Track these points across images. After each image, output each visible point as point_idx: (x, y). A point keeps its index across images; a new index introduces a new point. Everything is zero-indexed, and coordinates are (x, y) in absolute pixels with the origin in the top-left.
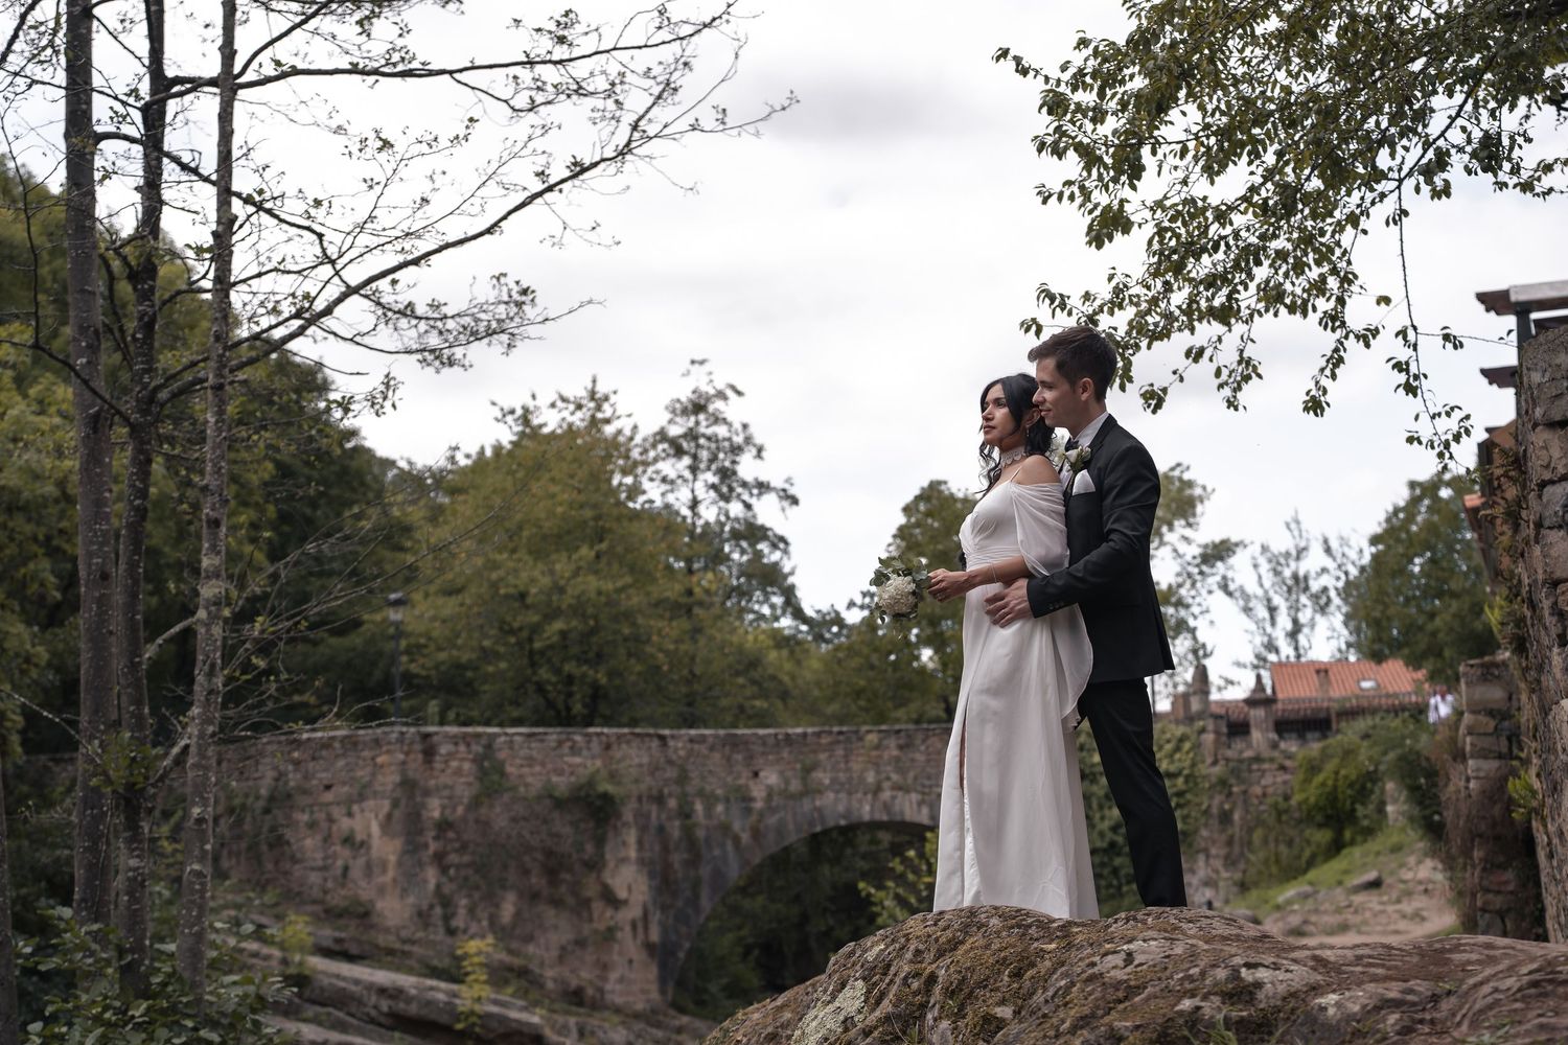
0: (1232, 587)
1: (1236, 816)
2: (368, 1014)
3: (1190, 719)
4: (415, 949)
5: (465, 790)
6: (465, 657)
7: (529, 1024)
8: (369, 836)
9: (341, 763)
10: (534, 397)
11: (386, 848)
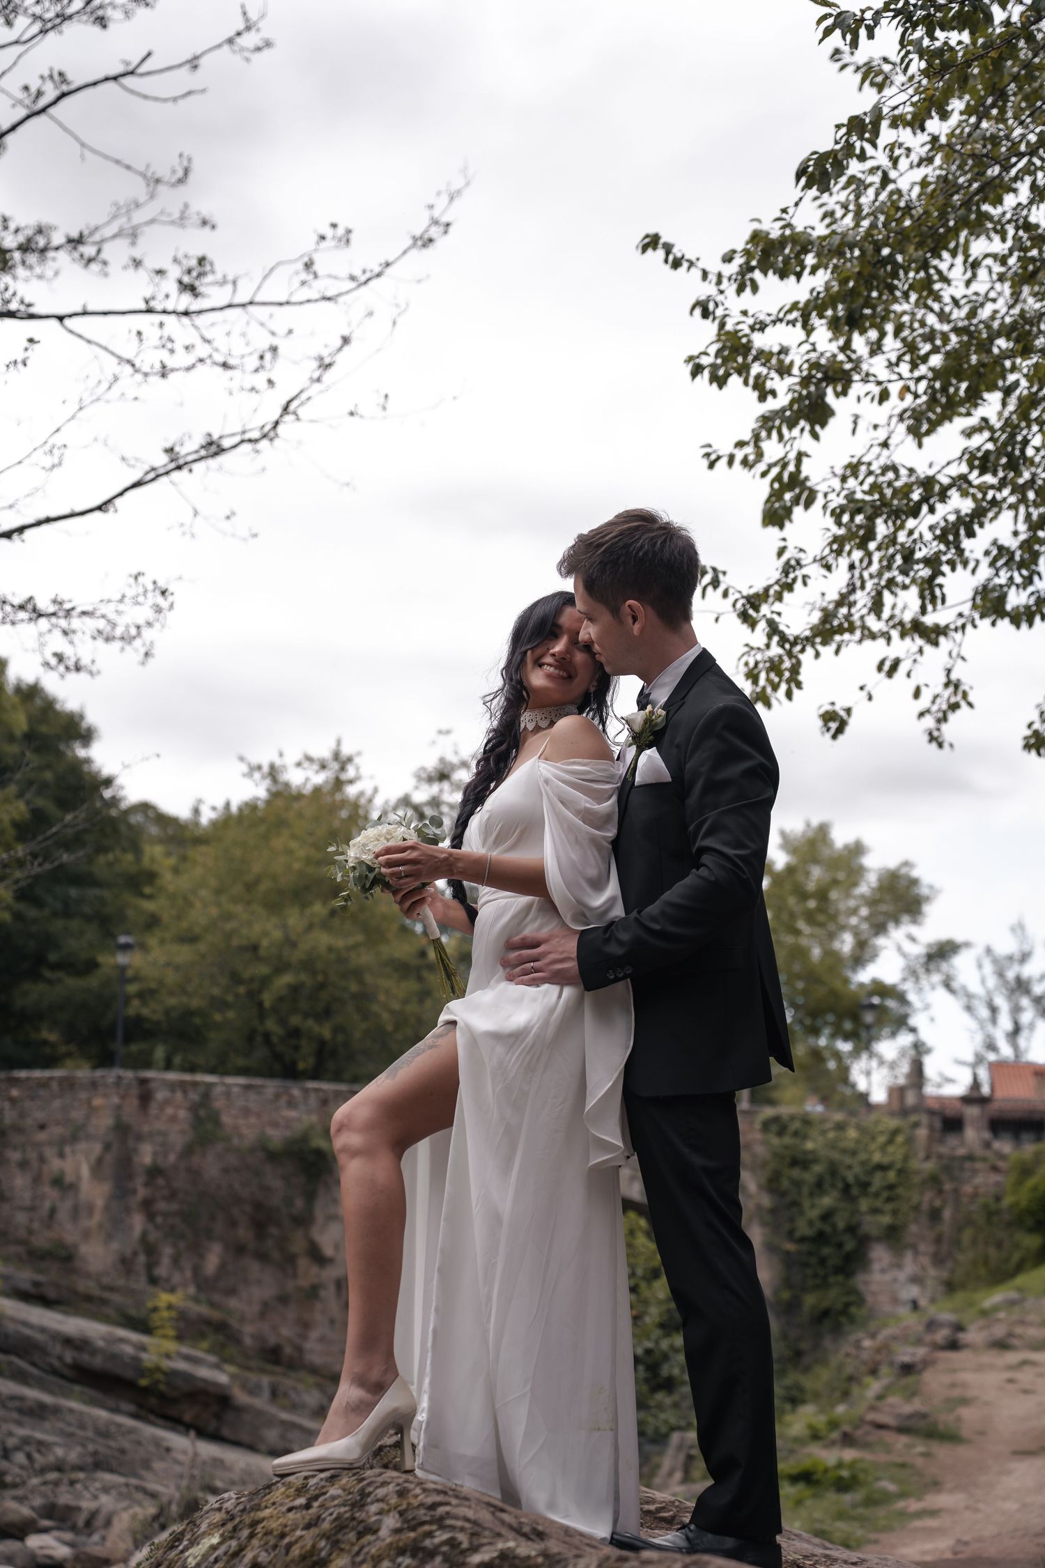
0: (955, 985)
1: (947, 1214)
2: (51, 1365)
3: (904, 1112)
4: (116, 1298)
5: (178, 1137)
6: (195, 1003)
7: (216, 1384)
8: (79, 1178)
9: (57, 1104)
10: (281, 755)
11: (94, 1192)
